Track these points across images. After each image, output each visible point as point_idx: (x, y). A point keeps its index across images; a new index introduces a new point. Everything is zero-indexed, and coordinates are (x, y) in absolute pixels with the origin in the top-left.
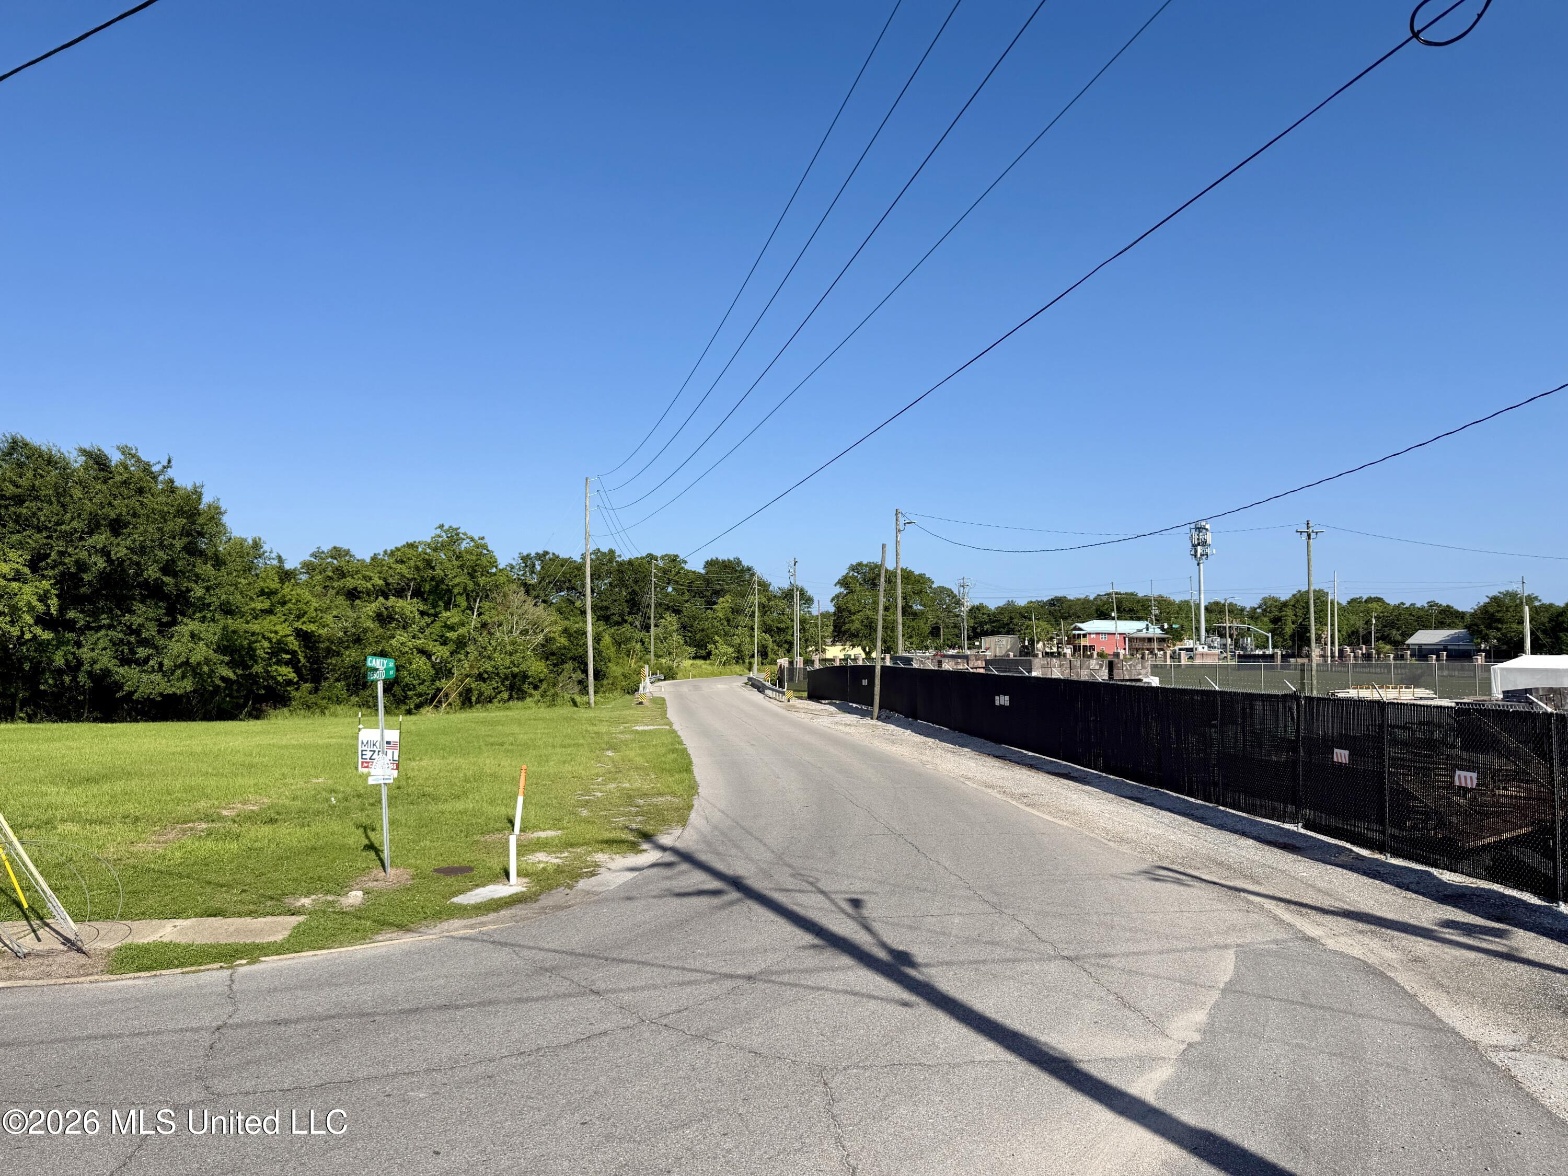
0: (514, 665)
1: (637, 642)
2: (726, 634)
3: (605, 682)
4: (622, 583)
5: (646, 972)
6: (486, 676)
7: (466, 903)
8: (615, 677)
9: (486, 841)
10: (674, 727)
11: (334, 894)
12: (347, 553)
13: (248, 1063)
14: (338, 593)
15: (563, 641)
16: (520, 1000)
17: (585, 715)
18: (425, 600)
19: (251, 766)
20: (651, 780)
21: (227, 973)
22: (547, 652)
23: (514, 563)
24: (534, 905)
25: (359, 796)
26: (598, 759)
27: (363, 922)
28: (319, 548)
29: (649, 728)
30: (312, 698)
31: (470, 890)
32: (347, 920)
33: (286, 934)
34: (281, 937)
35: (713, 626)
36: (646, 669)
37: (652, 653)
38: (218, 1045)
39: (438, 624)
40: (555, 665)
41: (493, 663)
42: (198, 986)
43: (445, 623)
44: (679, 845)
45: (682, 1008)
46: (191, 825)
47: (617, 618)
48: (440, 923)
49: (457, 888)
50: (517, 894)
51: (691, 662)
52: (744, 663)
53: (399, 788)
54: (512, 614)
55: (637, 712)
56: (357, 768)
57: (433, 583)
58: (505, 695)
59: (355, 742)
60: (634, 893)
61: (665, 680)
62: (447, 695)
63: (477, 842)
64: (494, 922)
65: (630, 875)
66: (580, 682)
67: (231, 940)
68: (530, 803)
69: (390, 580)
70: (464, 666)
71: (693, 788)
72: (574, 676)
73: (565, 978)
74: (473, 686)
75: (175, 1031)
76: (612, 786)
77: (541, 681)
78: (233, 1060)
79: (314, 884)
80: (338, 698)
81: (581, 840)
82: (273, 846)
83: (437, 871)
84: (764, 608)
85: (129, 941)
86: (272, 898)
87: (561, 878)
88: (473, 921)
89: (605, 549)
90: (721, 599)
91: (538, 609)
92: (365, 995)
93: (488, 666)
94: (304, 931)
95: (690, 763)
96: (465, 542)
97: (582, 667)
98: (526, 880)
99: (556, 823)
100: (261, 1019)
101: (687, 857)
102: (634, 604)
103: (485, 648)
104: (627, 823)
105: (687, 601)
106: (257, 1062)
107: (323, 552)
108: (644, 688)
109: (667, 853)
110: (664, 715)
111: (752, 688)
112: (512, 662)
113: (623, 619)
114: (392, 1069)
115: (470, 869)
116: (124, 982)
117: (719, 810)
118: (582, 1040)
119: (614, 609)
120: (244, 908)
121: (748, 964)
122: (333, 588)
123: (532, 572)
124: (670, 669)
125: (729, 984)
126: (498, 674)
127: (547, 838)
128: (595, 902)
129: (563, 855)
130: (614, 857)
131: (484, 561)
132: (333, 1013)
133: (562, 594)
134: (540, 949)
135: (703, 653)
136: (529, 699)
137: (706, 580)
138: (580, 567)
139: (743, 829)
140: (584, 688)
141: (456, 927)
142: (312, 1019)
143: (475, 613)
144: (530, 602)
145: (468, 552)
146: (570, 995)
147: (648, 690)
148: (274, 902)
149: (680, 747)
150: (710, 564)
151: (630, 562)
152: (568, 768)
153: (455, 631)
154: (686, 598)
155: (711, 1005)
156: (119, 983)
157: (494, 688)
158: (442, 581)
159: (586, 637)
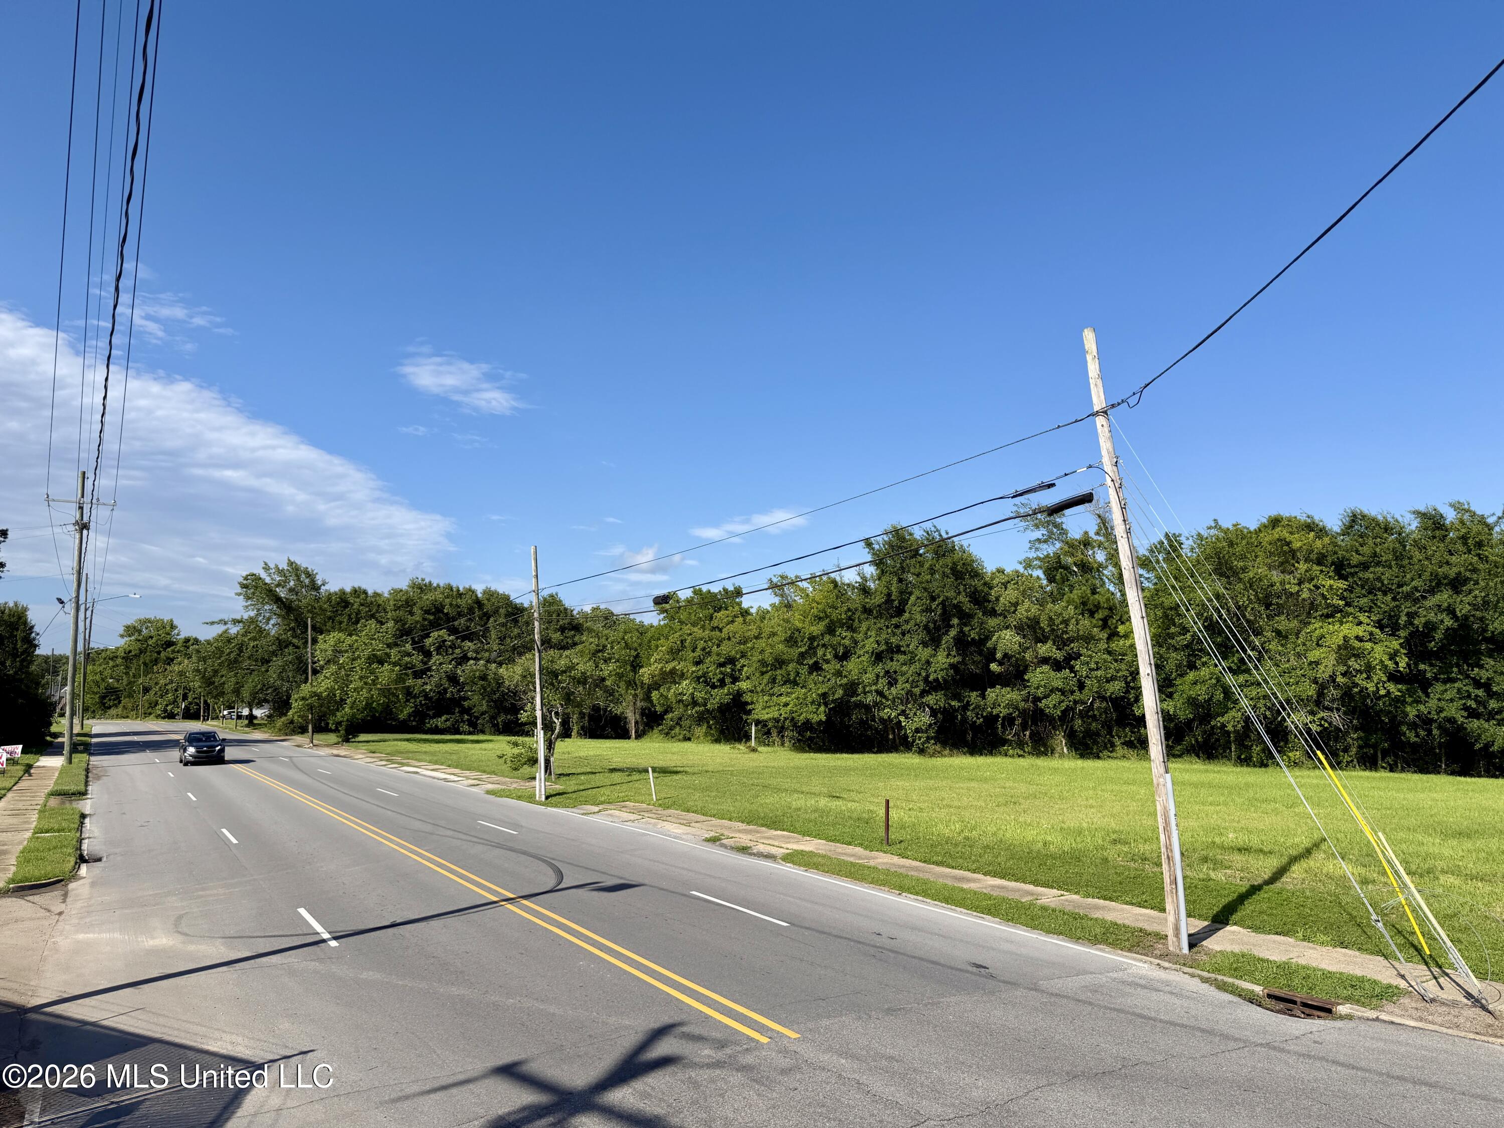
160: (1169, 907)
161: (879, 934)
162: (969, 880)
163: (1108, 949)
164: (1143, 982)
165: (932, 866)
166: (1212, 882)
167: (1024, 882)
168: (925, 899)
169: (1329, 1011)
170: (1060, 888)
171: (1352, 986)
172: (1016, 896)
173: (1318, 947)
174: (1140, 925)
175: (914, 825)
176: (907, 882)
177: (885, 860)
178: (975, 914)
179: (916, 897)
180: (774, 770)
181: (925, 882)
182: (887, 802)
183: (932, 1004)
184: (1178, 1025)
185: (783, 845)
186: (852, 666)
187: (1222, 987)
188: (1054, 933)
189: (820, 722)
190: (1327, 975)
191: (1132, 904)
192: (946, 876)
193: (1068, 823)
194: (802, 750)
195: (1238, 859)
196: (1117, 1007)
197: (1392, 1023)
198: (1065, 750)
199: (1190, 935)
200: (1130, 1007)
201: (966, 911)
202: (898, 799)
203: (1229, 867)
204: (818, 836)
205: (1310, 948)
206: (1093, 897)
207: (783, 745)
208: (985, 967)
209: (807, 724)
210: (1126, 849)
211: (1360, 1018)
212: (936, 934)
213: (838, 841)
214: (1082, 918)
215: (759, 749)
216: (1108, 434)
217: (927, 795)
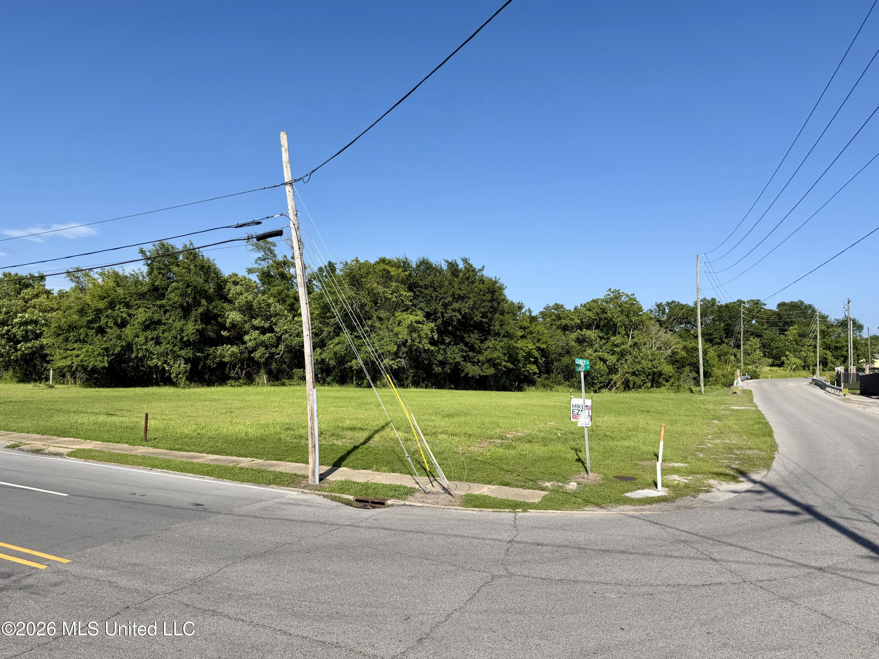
0: (654, 367)
1: (731, 355)
2: (795, 350)
3: (711, 379)
4: (720, 318)
5: (747, 554)
6: (637, 373)
7: (633, 497)
8: (717, 377)
9: (642, 465)
10: (758, 408)
11: (562, 482)
12: (562, 306)
13: (525, 561)
14: (557, 328)
15: (684, 354)
16: (667, 556)
17: (698, 398)
18: (602, 330)
19: (519, 414)
20: (744, 439)
21: (513, 515)
22: (673, 360)
23: (652, 309)
24: (672, 504)
25: (572, 433)
26: (708, 425)
27: (577, 499)
28: (548, 304)
29: (741, 408)
30: (546, 382)
31: (635, 490)
32: (569, 496)
33: (540, 499)
34: (537, 501)
35: (785, 346)
36: (738, 372)
37: (742, 362)
38: (511, 550)
39: (610, 344)
40: (678, 368)
41: (641, 366)
42: (500, 519)
43: (613, 343)
44: (765, 480)
45: (772, 579)
46: (493, 440)
47: (717, 340)
48: (619, 506)
49: (627, 488)
50: (662, 496)
51: (769, 368)
52: (809, 369)
53: (592, 431)
54: (651, 338)
55: (733, 398)
56: (570, 419)
57: (606, 321)
58: (649, 385)
59: (568, 405)
60: (736, 506)
61: (751, 379)
62: (615, 383)
63: (637, 464)
64: (649, 510)
65: (733, 495)
66: (694, 379)
67: (514, 499)
68: (667, 446)
69: (584, 320)
70: (625, 368)
71: (774, 447)
72: (690, 375)
73: (694, 548)
74: (630, 379)
75: (491, 539)
76: (718, 441)
77: (670, 377)
78: (518, 558)
79: (552, 476)
80: (559, 382)
81: (700, 471)
82: (531, 454)
83: (616, 477)
84: (824, 333)
85: (470, 492)
86: (532, 481)
87: (688, 490)
88: (637, 507)
89: (709, 298)
90: (791, 328)
91: (667, 335)
92: (581, 538)
93: (639, 367)
94: (548, 499)
95: (771, 431)
96: (623, 297)
97: (696, 369)
98: (667, 489)
99: (684, 459)
100: (530, 541)
101: (772, 489)
102: (729, 332)
103: (636, 358)
104: (729, 464)
105: (766, 329)
106: (529, 562)
107: (550, 307)
108: (737, 383)
109: (757, 485)
110: (751, 400)
111: (815, 386)
112: (653, 366)
113: (722, 341)
114: (596, 579)
115: (634, 479)
116: (468, 512)
117: (793, 462)
118: (706, 585)
119: (716, 335)
120: (519, 484)
121: (819, 560)
122: (555, 325)
123: (664, 313)
124: (755, 372)
125: (806, 570)
126: (644, 372)
127: (678, 467)
128: (710, 508)
129: (689, 478)
130: (721, 483)
131: (634, 308)
132: (565, 544)
133: (682, 326)
134: (677, 529)
135: (779, 362)
136: (663, 388)
137: (779, 315)
138: (693, 310)
139: (811, 475)
140: (697, 383)
141: (628, 509)
142: (554, 545)
143: (630, 338)
144: (663, 331)
145: (626, 303)
146: (697, 558)
147: (739, 385)
148: (532, 483)
149: (764, 421)
150: (781, 305)
151: (727, 306)
152: (689, 428)
153: (619, 347)
154: (766, 327)
155: (792, 580)
156: (466, 511)
157: (642, 380)
158: (611, 320)
159: (698, 352)
160: (310, 460)
161: (134, 494)
162: (197, 458)
163: (275, 487)
164: (293, 502)
165: (174, 451)
166: (335, 446)
167: (231, 456)
168: (168, 471)
169: (383, 504)
170: (252, 457)
171: (395, 490)
172: (226, 464)
173: (382, 474)
174: (295, 472)
175: (165, 428)
176: (156, 462)
177: (143, 451)
178: (199, 476)
179: (162, 470)
180: (66, 399)
181: (168, 461)
182: (147, 415)
183: (166, 530)
184: (310, 522)
185: (69, 447)
186: (128, 331)
187: (334, 499)
188: (246, 482)
189: (104, 368)
190: (384, 486)
191: (292, 461)
192: (183, 457)
193: (261, 422)
194: (90, 386)
195: (350, 434)
196: (277, 517)
197: (411, 505)
198: (265, 381)
199: (320, 475)
200: (284, 516)
201: (193, 475)
202: (155, 414)
203: (344, 438)
204: (96, 439)
205: (379, 474)
206: (271, 460)
207: (75, 383)
208: (202, 505)
209: (94, 370)
210: (292, 432)
211: (397, 505)
212: (172, 490)
213: (111, 442)
214: (263, 472)
215: (56, 386)
216: (292, 197)
217: (176, 411)
